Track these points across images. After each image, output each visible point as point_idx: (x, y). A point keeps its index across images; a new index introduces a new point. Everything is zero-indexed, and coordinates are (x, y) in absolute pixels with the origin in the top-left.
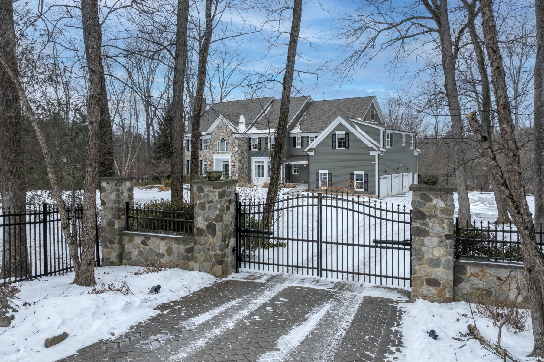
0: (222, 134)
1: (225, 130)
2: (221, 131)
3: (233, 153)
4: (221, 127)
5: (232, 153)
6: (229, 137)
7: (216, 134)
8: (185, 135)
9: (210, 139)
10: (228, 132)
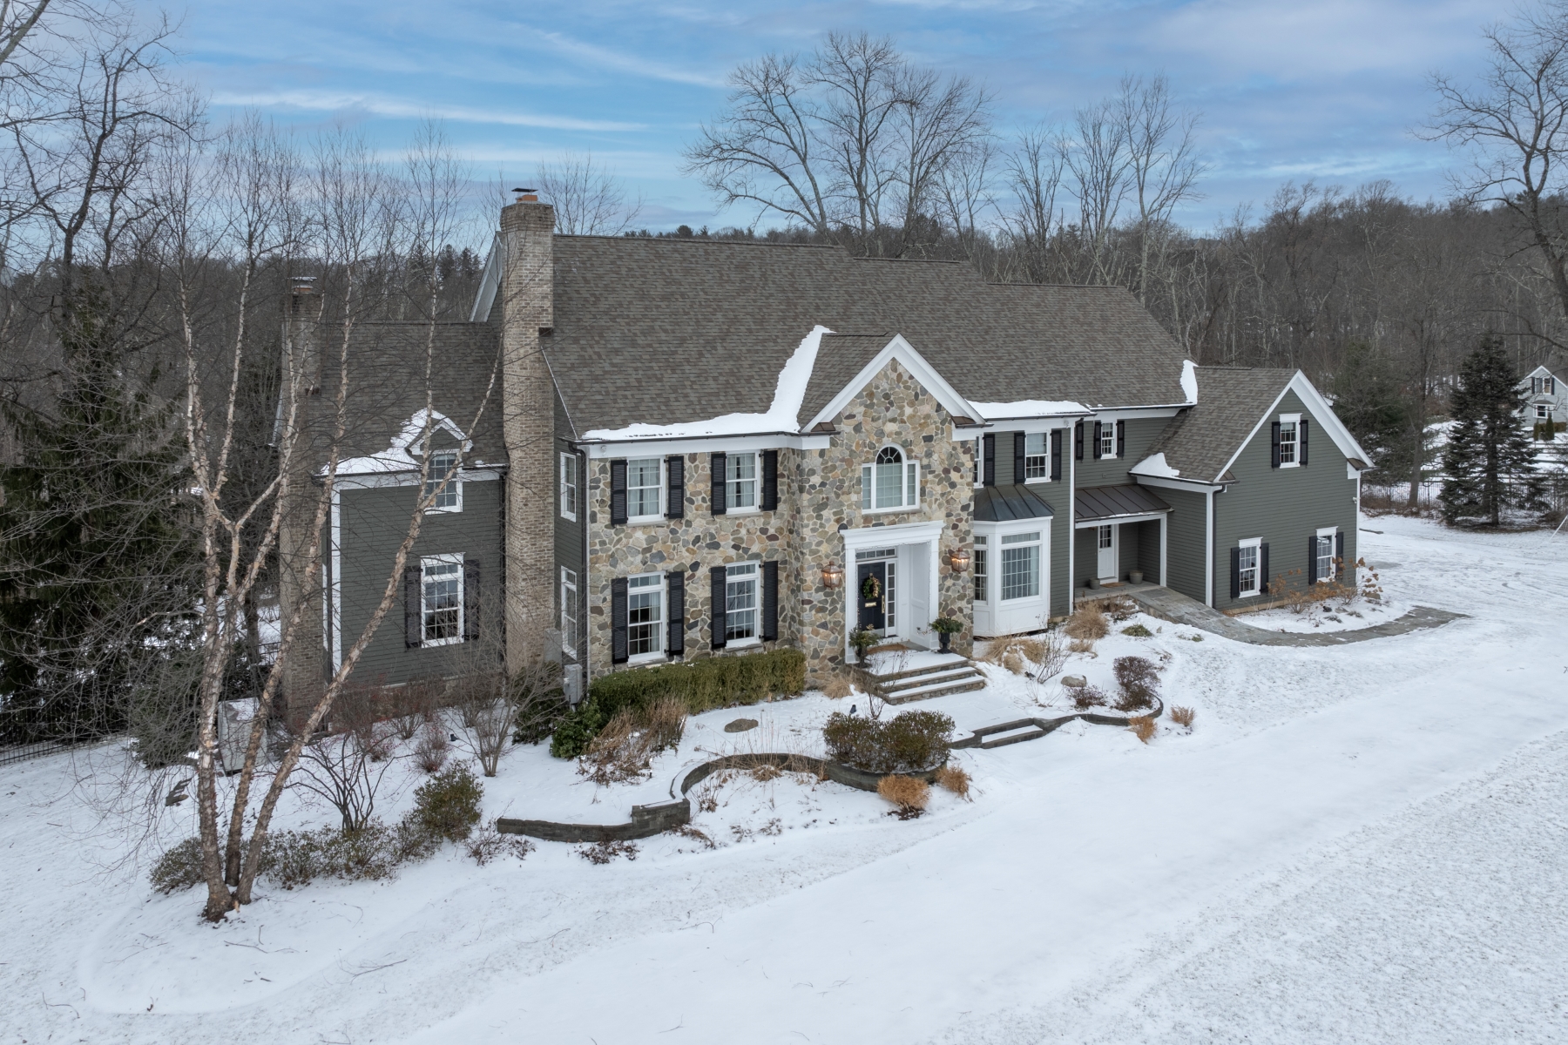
0: (891, 427)
1: (908, 411)
2: (889, 415)
3: (949, 515)
4: (887, 396)
5: (943, 513)
6: (928, 439)
7: (857, 428)
8: (592, 434)
9: (822, 453)
10: (928, 417)
